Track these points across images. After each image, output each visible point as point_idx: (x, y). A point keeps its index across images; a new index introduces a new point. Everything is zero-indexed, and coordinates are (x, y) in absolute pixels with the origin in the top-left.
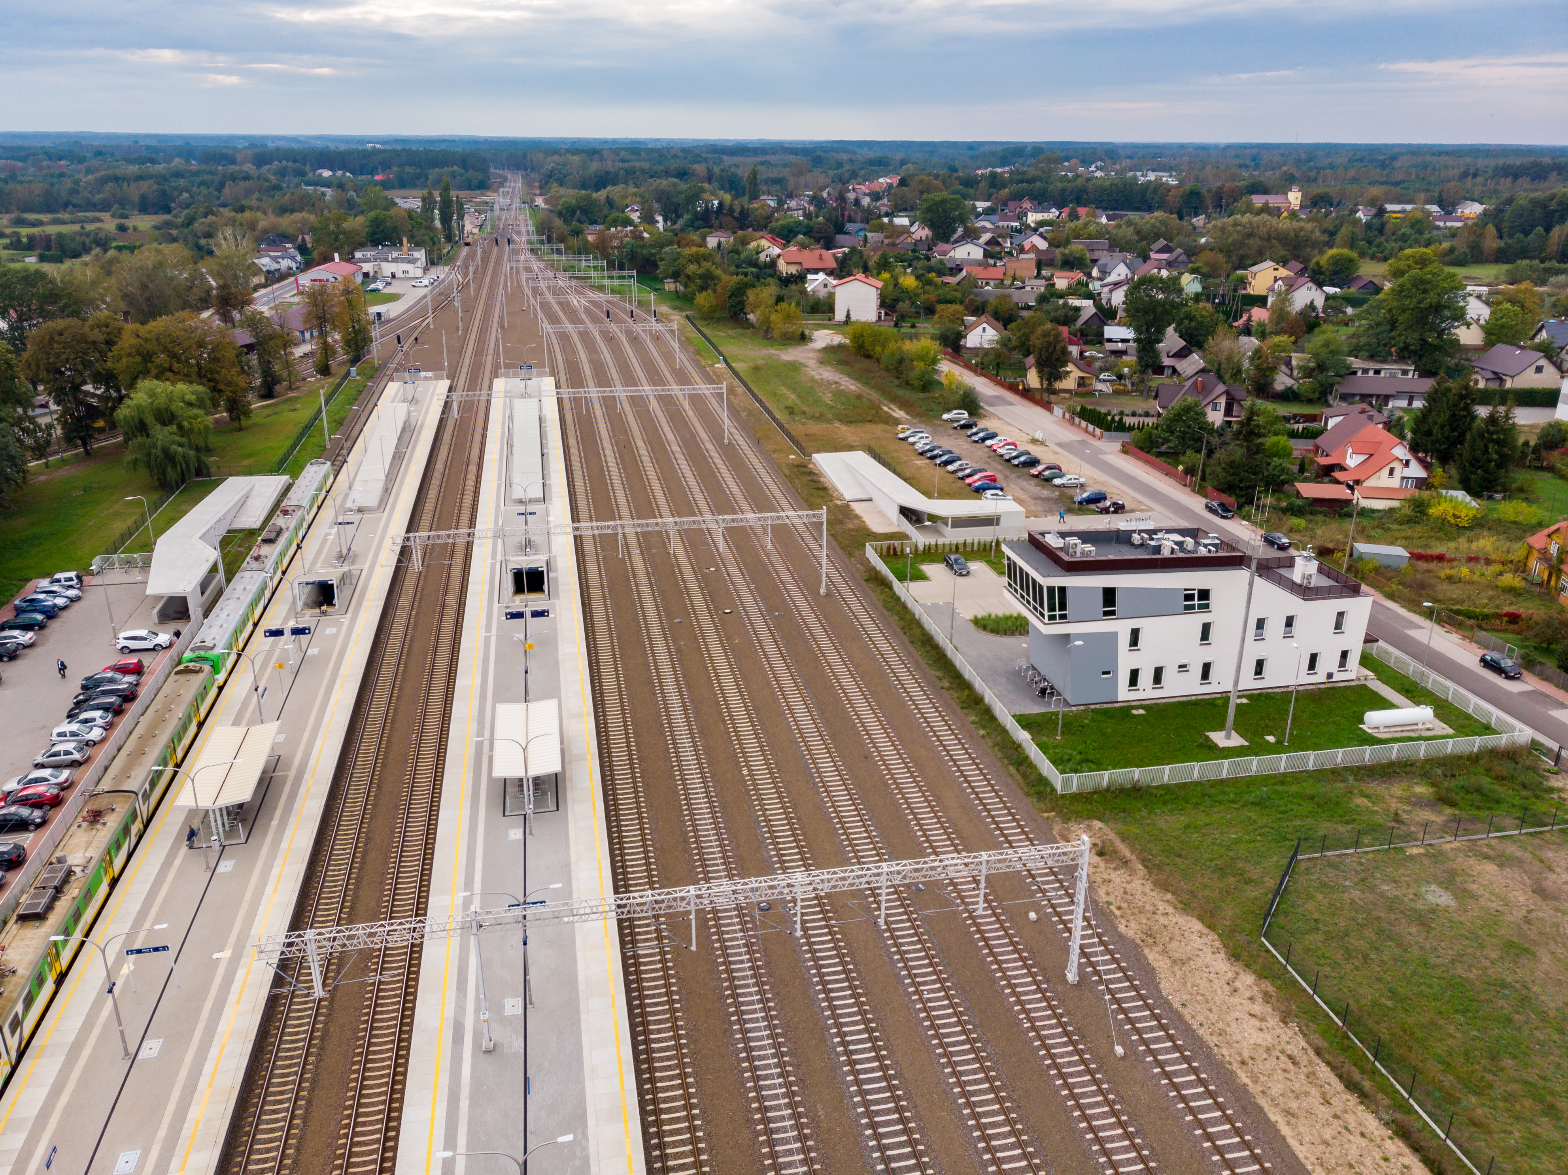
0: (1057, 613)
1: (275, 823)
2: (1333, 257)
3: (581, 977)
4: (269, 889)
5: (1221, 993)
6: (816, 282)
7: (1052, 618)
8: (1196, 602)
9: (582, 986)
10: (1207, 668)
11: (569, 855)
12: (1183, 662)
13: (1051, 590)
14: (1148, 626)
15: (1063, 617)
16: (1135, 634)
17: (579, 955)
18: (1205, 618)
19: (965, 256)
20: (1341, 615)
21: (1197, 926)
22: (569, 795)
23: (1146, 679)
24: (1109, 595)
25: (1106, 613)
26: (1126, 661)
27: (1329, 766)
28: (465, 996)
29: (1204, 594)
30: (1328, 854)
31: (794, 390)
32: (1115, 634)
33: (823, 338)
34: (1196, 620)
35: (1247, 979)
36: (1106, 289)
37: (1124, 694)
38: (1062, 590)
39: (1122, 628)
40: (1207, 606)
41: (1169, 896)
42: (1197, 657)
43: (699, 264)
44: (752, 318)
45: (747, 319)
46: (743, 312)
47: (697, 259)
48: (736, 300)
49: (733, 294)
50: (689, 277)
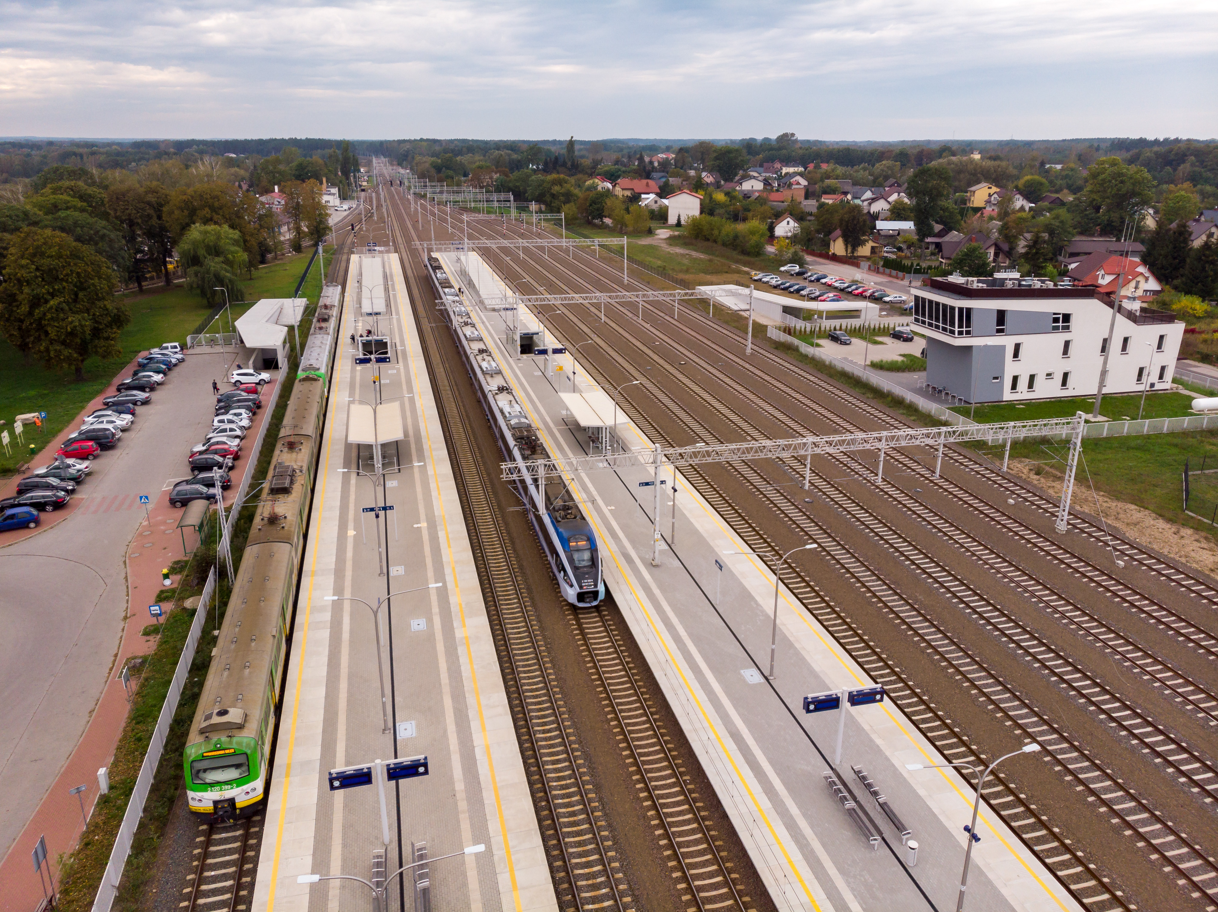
0: (964, 329)
2: (1028, 181)
4: (434, 494)
5: (1174, 539)
6: (649, 199)
7: (960, 333)
8: (1060, 324)
10: (1066, 375)
12: (1050, 371)
13: (961, 310)
14: (1028, 342)
15: (968, 333)
16: (1017, 347)
18: (1066, 336)
19: (750, 188)
20: (1162, 337)
21: (1133, 507)
23: (1023, 384)
24: (1001, 316)
25: (999, 331)
26: (1011, 368)
27: (1178, 430)
28: (620, 540)
29: (1067, 318)
30: (1207, 472)
31: (659, 259)
32: (1003, 348)
33: (663, 233)
34: (1060, 338)
35: (1187, 532)
36: (866, 203)
37: (1008, 396)
38: (969, 310)
39: (1008, 342)
40: (1068, 328)
41: (1102, 493)
42: (1059, 367)
43: (561, 185)
44: (608, 221)
45: (603, 222)
46: (601, 216)
47: (560, 182)
48: (596, 206)
49: (594, 202)
50: (553, 196)
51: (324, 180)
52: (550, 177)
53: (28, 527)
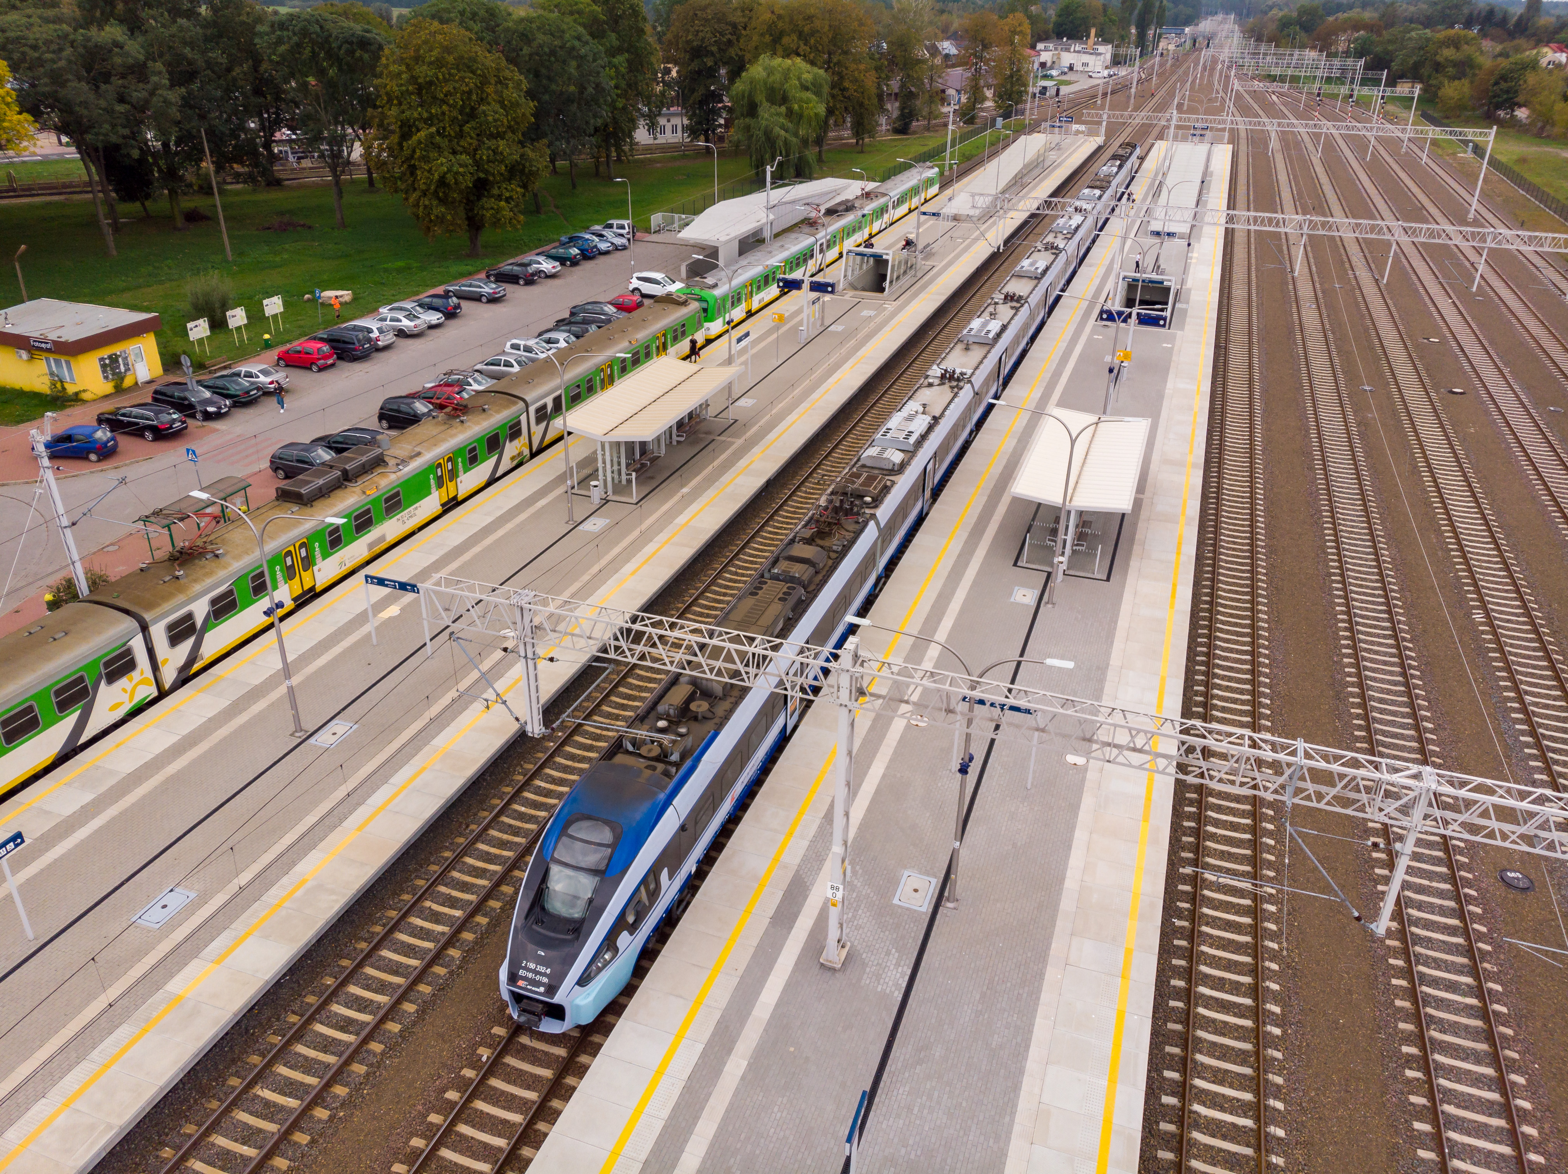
1: (685, 490)
3: (1071, 883)
9: (1067, 904)
11: (1108, 654)
17: (1080, 836)
22: (1134, 563)
43: (1457, 48)
44: (1522, 114)
45: (1512, 116)
46: (1512, 104)
47: (1455, 43)
48: (1504, 85)
49: (1504, 78)
50: (1438, 67)
51: (1093, 32)
52: (1443, 33)
53: (87, 458)
